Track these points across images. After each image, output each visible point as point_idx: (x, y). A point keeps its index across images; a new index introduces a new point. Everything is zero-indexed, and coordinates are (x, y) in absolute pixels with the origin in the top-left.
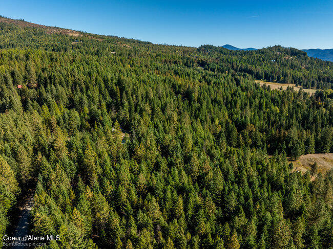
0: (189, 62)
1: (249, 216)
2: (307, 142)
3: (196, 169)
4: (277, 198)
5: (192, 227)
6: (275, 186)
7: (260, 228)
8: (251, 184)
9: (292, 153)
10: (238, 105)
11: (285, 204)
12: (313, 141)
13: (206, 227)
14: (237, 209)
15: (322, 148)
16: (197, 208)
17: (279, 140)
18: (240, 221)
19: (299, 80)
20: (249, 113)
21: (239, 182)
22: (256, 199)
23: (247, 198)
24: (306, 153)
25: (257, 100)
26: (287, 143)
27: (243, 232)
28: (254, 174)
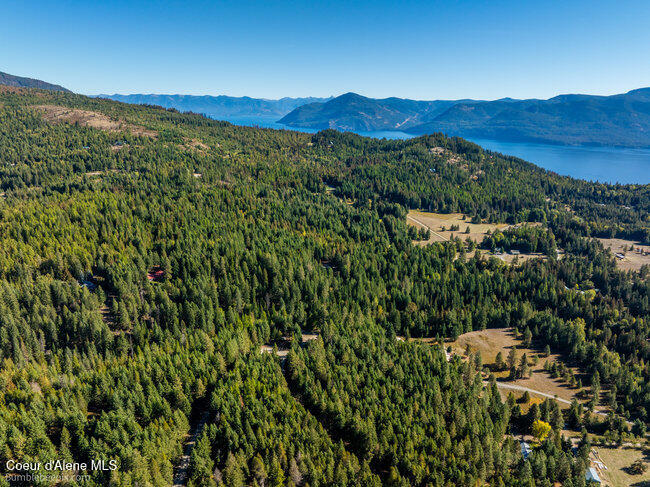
0: (312, 183)
1: (421, 392)
2: (464, 322)
3: (385, 367)
4: (436, 380)
5: (394, 400)
6: (435, 372)
7: (427, 398)
8: (420, 372)
9: (451, 335)
10: (396, 275)
11: (441, 384)
12: (470, 321)
13: (401, 400)
14: (414, 389)
15: (480, 325)
16: (393, 391)
17: (439, 322)
18: (417, 395)
19: (467, 207)
20: (409, 284)
21: (413, 373)
22: (424, 382)
23: (419, 382)
24: (465, 332)
25: (416, 266)
26: (447, 324)
27: (419, 400)
28: (422, 365)
